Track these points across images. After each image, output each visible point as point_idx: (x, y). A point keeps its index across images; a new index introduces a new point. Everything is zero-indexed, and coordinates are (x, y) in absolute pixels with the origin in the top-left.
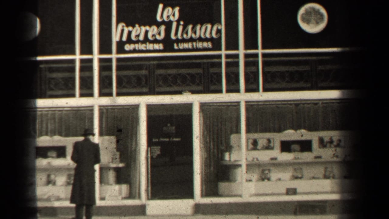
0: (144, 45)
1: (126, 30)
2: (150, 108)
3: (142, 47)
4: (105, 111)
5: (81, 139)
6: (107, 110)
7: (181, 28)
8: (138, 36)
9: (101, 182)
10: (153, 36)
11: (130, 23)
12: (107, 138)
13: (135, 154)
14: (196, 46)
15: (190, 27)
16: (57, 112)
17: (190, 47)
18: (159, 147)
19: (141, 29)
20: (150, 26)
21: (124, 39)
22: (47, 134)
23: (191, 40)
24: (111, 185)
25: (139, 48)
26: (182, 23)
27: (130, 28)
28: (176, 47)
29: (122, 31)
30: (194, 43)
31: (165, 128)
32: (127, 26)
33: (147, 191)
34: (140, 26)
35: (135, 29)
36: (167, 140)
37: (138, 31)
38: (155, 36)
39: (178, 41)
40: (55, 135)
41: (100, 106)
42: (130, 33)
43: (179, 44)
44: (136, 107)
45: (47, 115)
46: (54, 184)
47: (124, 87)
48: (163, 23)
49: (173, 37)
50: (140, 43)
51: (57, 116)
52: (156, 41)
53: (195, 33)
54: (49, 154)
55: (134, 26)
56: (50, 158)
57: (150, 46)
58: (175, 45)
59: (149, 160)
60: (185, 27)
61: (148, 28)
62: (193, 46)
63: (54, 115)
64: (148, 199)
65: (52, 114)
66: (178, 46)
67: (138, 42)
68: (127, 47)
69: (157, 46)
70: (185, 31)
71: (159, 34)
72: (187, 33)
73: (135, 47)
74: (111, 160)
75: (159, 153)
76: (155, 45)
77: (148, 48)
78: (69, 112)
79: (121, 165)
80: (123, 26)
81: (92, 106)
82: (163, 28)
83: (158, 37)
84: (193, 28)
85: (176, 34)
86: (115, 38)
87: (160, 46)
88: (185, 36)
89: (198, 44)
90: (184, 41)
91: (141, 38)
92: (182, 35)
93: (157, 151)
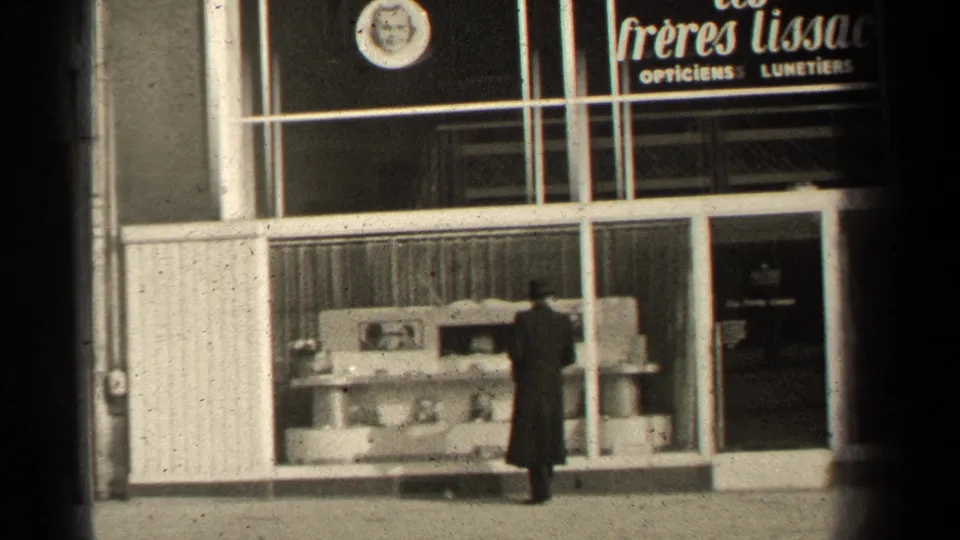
0: (687, 70)
1: (641, 33)
2: (717, 225)
3: (682, 74)
4: (607, 234)
5: (525, 305)
6: (613, 232)
7: (775, 25)
8: (672, 47)
9: (602, 411)
10: (708, 46)
11: (651, 17)
12: (614, 301)
13: (684, 341)
14: (815, 68)
15: (797, 23)
16: (491, 240)
17: (801, 72)
18: (743, 323)
19: (677, 30)
20: (700, 23)
21: (637, 55)
22: (468, 296)
23: (802, 55)
24: (627, 417)
25: (674, 77)
26: (777, 13)
27: (651, 30)
28: (764, 73)
29: (632, 36)
30: (811, 64)
31: (755, 275)
32: (644, 24)
33: (715, 429)
34: (674, 23)
35: (663, 30)
36: (761, 303)
37: (671, 35)
38: (714, 47)
39: (769, 58)
40: (487, 295)
41: (595, 224)
42: (650, 41)
43: (774, 66)
44: (682, 226)
45: (466, 248)
46: (488, 417)
47: (655, 176)
48: (731, 13)
49: (757, 48)
50: (678, 67)
51: (491, 249)
52: (714, 60)
53: (811, 36)
54: (476, 344)
55: (659, 25)
56: (478, 355)
57: (703, 73)
58: (764, 68)
59: (719, 352)
60: (785, 22)
61: (693, 27)
62: (807, 69)
63: (485, 247)
64: (719, 450)
65: (480, 246)
66: (769, 70)
67: (670, 63)
68: (647, 77)
69: (718, 73)
70: (786, 33)
71: (723, 41)
72: (790, 38)
73: (666, 76)
74: (624, 357)
75: (742, 336)
76: (714, 69)
77: (697, 78)
78: (519, 240)
79: (651, 368)
80: (633, 25)
81: (577, 225)
82: (731, 26)
83: (719, 49)
84: (804, 26)
85: (764, 40)
86: (616, 55)
87: (726, 72)
88: (785, 44)
89: (819, 65)
90: (783, 57)
91: (680, 52)
92: (779, 43)
93: (738, 330)
